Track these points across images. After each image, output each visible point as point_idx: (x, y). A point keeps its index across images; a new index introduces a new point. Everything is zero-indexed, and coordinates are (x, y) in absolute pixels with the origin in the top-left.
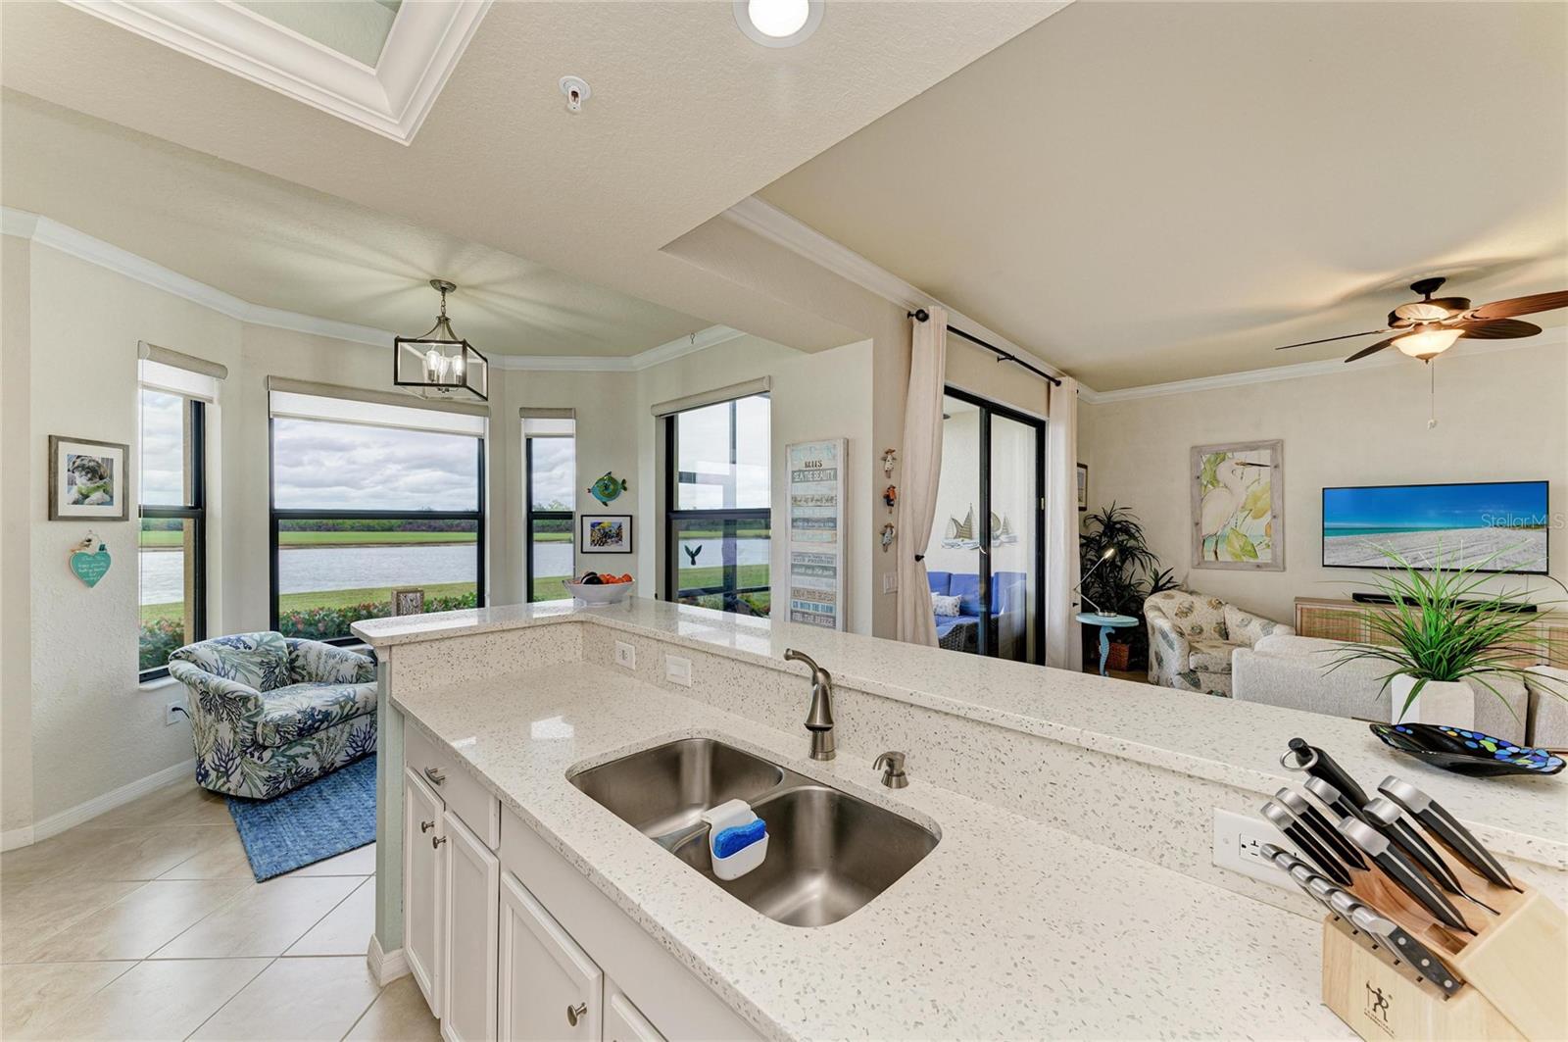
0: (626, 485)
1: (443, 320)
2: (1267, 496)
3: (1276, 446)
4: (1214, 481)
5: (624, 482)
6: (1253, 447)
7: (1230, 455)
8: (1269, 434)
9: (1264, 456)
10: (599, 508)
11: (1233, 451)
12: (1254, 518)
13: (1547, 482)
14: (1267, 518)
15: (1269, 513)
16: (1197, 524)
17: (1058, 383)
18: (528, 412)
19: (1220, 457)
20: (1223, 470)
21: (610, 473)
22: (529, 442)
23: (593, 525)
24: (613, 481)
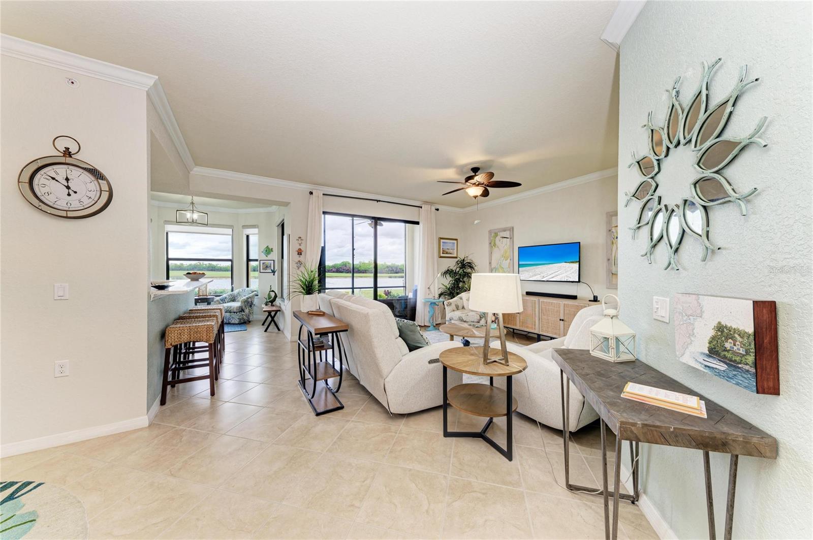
0: (273, 250)
1: (192, 203)
2: (509, 250)
3: (512, 229)
4: (495, 245)
5: (272, 249)
6: (504, 230)
7: (499, 233)
8: (509, 225)
9: (507, 234)
10: (265, 258)
11: (499, 232)
12: (506, 260)
13: (580, 243)
14: (509, 260)
15: (509, 259)
16: (490, 263)
17: (421, 207)
18: (245, 227)
19: (496, 235)
20: (498, 238)
21: (267, 246)
22: (248, 237)
23: (263, 263)
24: (269, 248)
